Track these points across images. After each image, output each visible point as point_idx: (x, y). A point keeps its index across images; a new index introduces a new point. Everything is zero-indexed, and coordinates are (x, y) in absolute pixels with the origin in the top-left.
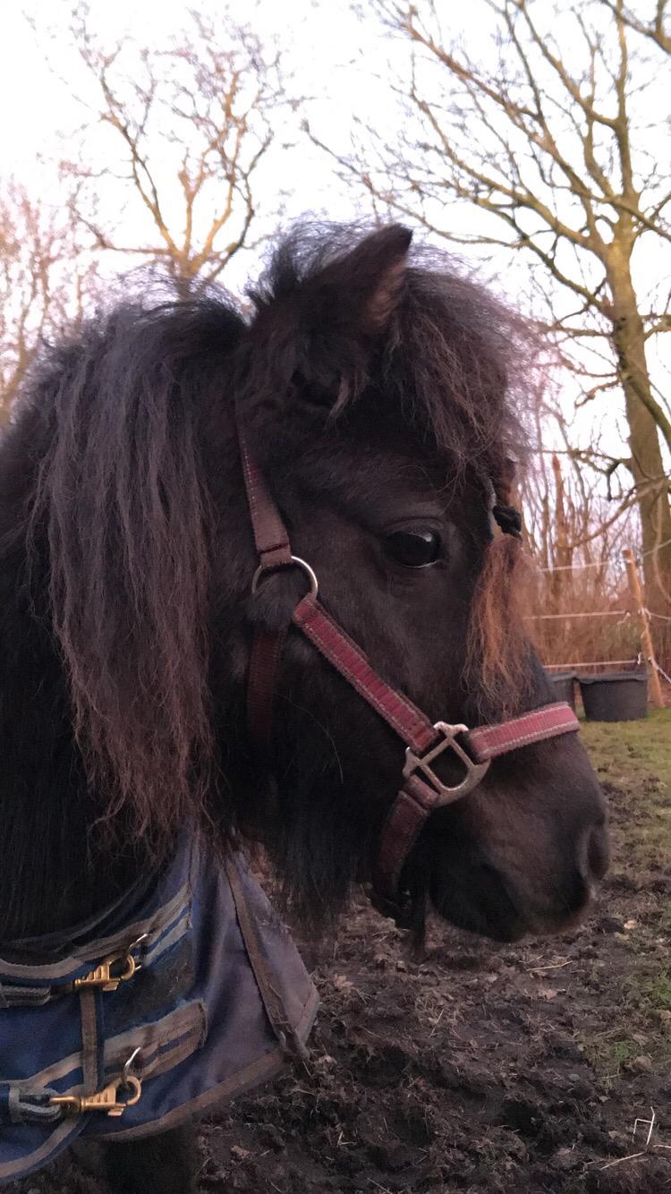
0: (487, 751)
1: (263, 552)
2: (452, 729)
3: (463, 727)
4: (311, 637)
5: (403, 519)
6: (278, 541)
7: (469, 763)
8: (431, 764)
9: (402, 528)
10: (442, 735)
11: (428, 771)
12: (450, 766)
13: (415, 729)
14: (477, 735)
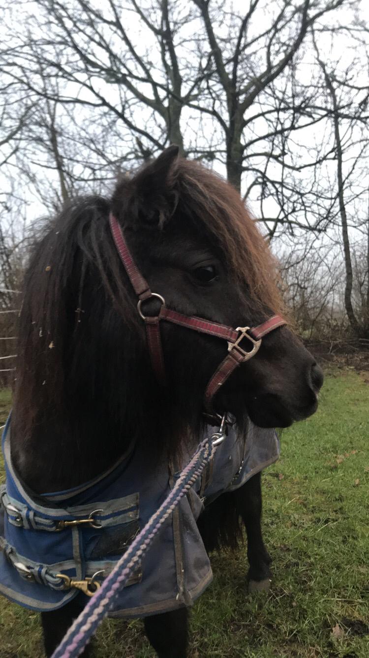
0: (260, 335)
1: (140, 295)
2: (244, 329)
3: (248, 328)
4: (171, 321)
5: (197, 263)
6: (144, 288)
7: (254, 341)
8: (239, 345)
9: (198, 266)
10: (240, 333)
11: (239, 348)
12: (246, 345)
13: (229, 333)
14: (253, 330)
